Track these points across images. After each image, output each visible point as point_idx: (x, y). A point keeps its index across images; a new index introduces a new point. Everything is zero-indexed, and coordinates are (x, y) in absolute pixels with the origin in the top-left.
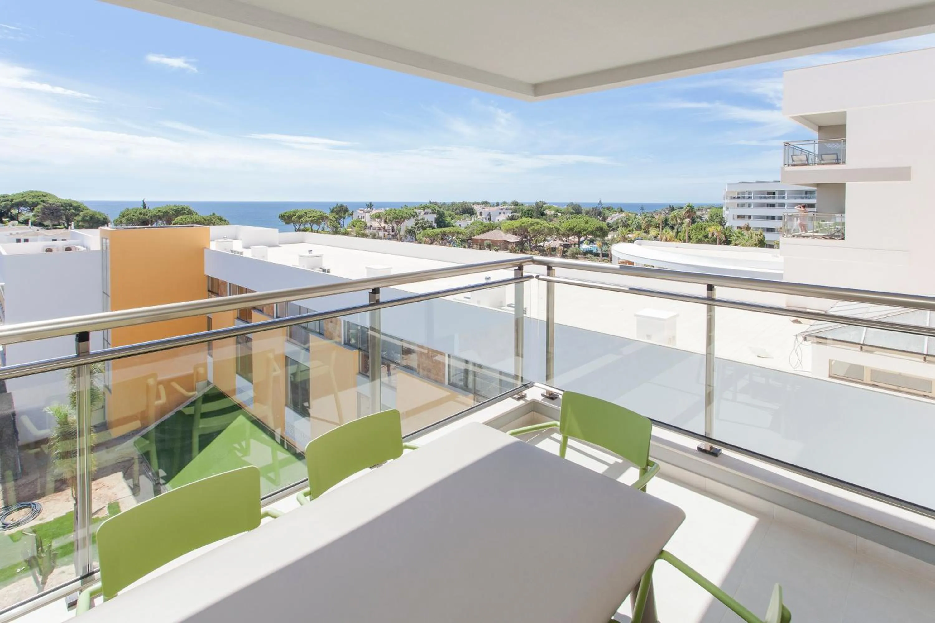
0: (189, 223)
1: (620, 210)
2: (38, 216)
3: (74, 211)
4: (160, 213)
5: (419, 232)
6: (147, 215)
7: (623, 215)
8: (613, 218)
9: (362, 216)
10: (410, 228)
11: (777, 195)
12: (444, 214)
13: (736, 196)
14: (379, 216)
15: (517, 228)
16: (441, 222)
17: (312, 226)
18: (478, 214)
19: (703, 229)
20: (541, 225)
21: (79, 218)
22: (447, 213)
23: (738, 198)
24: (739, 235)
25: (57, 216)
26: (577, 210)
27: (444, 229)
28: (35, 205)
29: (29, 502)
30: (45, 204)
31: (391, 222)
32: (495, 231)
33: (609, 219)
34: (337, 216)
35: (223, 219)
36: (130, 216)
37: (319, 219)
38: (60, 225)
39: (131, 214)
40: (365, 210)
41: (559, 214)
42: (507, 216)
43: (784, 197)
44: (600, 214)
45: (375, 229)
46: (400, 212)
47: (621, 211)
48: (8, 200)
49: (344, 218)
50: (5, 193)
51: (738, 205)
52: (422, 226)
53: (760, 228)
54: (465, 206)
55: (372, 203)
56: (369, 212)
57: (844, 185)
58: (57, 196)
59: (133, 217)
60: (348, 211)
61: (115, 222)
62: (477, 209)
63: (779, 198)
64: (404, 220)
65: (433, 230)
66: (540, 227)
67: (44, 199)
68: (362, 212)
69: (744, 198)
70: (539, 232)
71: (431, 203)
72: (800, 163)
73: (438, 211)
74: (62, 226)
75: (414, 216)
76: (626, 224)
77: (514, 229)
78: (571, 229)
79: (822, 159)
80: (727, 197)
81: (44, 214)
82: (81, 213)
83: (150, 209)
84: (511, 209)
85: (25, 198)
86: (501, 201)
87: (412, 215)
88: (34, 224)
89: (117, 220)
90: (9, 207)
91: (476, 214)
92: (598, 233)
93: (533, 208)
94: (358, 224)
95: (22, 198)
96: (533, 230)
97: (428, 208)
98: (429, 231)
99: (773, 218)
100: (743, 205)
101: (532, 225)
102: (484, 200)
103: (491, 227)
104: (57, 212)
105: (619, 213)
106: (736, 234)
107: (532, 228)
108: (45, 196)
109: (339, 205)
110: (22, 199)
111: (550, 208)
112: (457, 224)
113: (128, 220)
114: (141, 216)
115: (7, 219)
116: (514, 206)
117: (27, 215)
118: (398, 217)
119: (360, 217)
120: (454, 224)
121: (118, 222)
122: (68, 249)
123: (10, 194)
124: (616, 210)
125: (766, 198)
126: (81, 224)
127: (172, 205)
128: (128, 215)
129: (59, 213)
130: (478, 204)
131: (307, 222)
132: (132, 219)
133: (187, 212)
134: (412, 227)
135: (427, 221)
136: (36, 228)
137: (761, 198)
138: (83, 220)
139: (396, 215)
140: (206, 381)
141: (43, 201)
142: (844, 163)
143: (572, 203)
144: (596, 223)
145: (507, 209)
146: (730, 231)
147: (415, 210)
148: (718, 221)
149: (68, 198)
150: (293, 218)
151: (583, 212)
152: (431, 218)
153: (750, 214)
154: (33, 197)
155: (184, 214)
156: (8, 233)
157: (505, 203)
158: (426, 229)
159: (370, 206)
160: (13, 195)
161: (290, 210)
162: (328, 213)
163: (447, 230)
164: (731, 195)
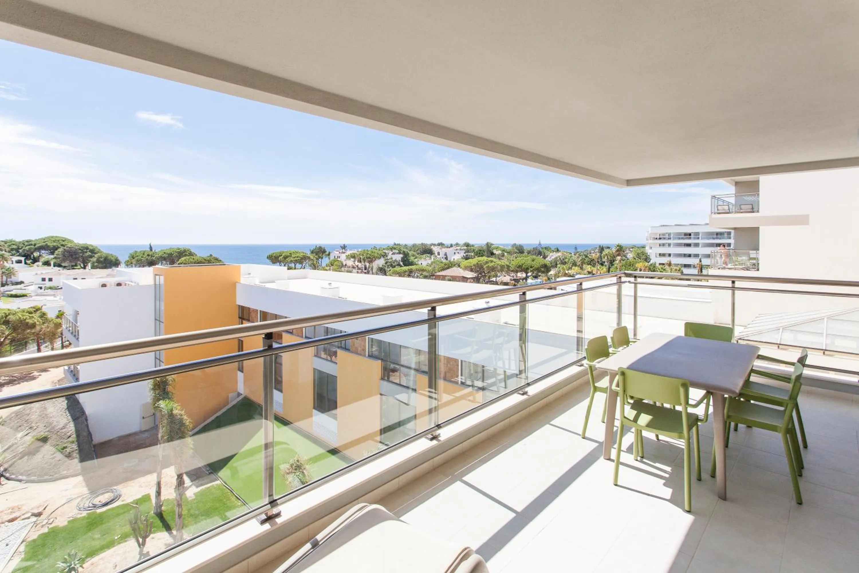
0: (191, 263)
1: (556, 250)
2: (59, 258)
3: (90, 253)
4: (165, 255)
5: (389, 269)
6: (154, 257)
7: (559, 254)
8: (552, 257)
9: (338, 257)
10: (381, 266)
11: (692, 236)
12: (408, 254)
13: (658, 237)
14: (353, 256)
15: (474, 265)
16: (406, 261)
17: (295, 265)
18: (436, 254)
19: (632, 265)
20: (495, 262)
21: (94, 259)
22: (411, 253)
23: (660, 239)
24: (662, 270)
25: (76, 258)
26: (520, 250)
27: (410, 267)
28: (56, 248)
29: (111, 488)
30: (65, 248)
31: (364, 261)
32: (454, 268)
33: (549, 257)
34: (317, 257)
35: (219, 259)
36: (140, 258)
37: (302, 259)
38: (77, 266)
39: (141, 256)
40: (341, 251)
41: (506, 254)
42: (462, 256)
43: (698, 238)
44: (540, 253)
45: (349, 267)
46: (372, 253)
47: (558, 250)
48: (32, 245)
49: (322, 258)
50: (29, 239)
51: (660, 245)
52: (392, 265)
53: (678, 264)
54: (425, 247)
55: (346, 245)
56: (344, 253)
57: (758, 228)
58: (74, 240)
59: (142, 258)
60: (326, 252)
61: (126, 263)
62: (435, 249)
63: (695, 238)
64: (375, 259)
65: (402, 268)
66: (494, 265)
67: (63, 243)
68: (338, 252)
69: (664, 239)
70: (493, 269)
71: (395, 244)
72: (724, 211)
73: (404, 252)
74: (79, 267)
75: (383, 256)
76: (563, 261)
77: (472, 267)
78: (520, 267)
79: (741, 209)
80: (650, 237)
81: (64, 256)
82: (96, 256)
83: (156, 251)
84: (465, 250)
85: (47, 243)
86: (454, 243)
87: (382, 255)
88: (55, 265)
89: (128, 261)
90: (32, 250)
91: (434, 254)
92: (543, 269)
93: (483, 248)
94: (336, 263)
95: (44, 242)
96: (488, 267)
97: (395, 249)
98: (398, 269)
99: (690, 256)
100: (664, 245)
101: (487, 263)
102: (440, 242)
103: (450, 265)
104: (75, 255)
105: (556, 252)
106: (659, 269)
107: (487, 265)
108: (64, 241)
109: (318, 246)
110: (44, 244)
111: (497, 248)
112: (420, 263)
113: (137, 261)
114: (149, 258)
115: (31, 261)
116: (466, 246)
117: (47, 257)
118: (370, 256)
119: (336, 257)
120: (417, 263)
121: (129, 263)
122: (119, 285)
123: (33, 239)
124: (553, 249)
125: (682, 238)
126: (96, 264)
127: (176, 247)
128: (137, 256)
129: (77, 256)
130: (434, 245)
131: (291, 261)
132: (141, 260)
133: (189, 254)
134: (383, 266)
135: (396, 261)
136: (57, 268)
137: (679, 239)
138: (98, 261)
139: (368, 256)
140: (237, 393)
141: (62, 245)
142: (758, 211)
143: (515, 244)
144: (539, 261)
145: (460, 250)
146: (654, 267)
147: (384, 251)
148: (644, 259)
149: (84, 243)
150: (279, 259)
151: (525, 252)
152: (399, 257)
153: (670, 253)
154: (54, 241)
155: (186, 255)
156: (34, 273)
157: (457, 244)
158: (395, 267)
159: (344, 247)
160: (36, 240)
161: (277, 251)
162: (309, 254)
163: (413, 267)
164: (653, 237)
